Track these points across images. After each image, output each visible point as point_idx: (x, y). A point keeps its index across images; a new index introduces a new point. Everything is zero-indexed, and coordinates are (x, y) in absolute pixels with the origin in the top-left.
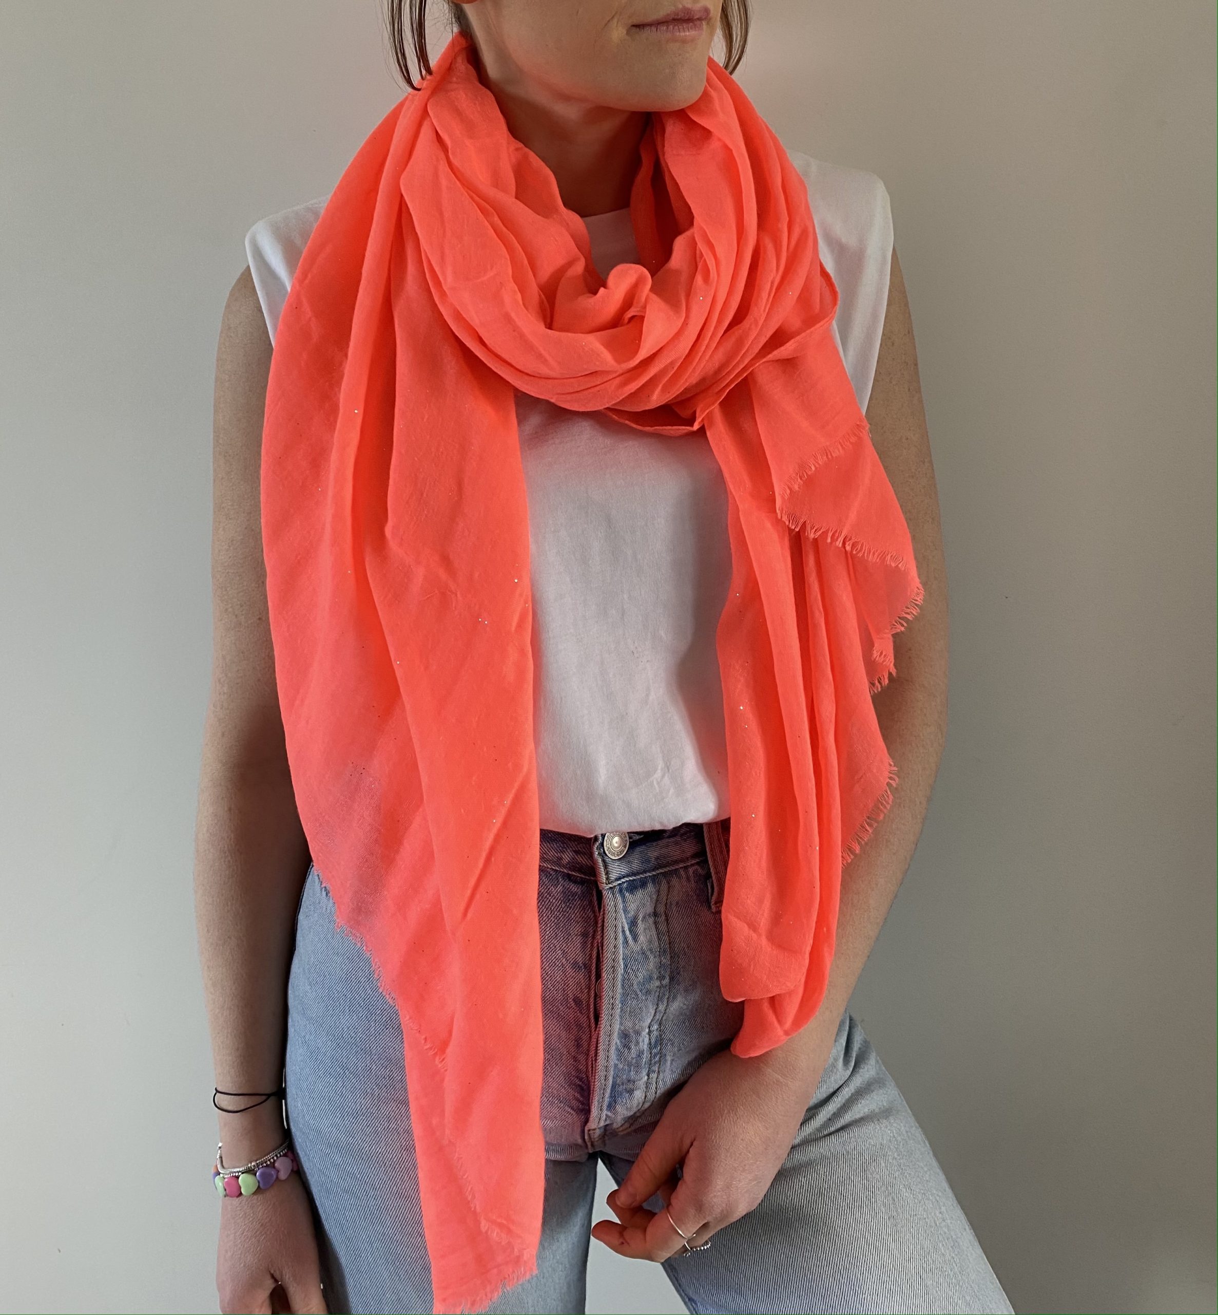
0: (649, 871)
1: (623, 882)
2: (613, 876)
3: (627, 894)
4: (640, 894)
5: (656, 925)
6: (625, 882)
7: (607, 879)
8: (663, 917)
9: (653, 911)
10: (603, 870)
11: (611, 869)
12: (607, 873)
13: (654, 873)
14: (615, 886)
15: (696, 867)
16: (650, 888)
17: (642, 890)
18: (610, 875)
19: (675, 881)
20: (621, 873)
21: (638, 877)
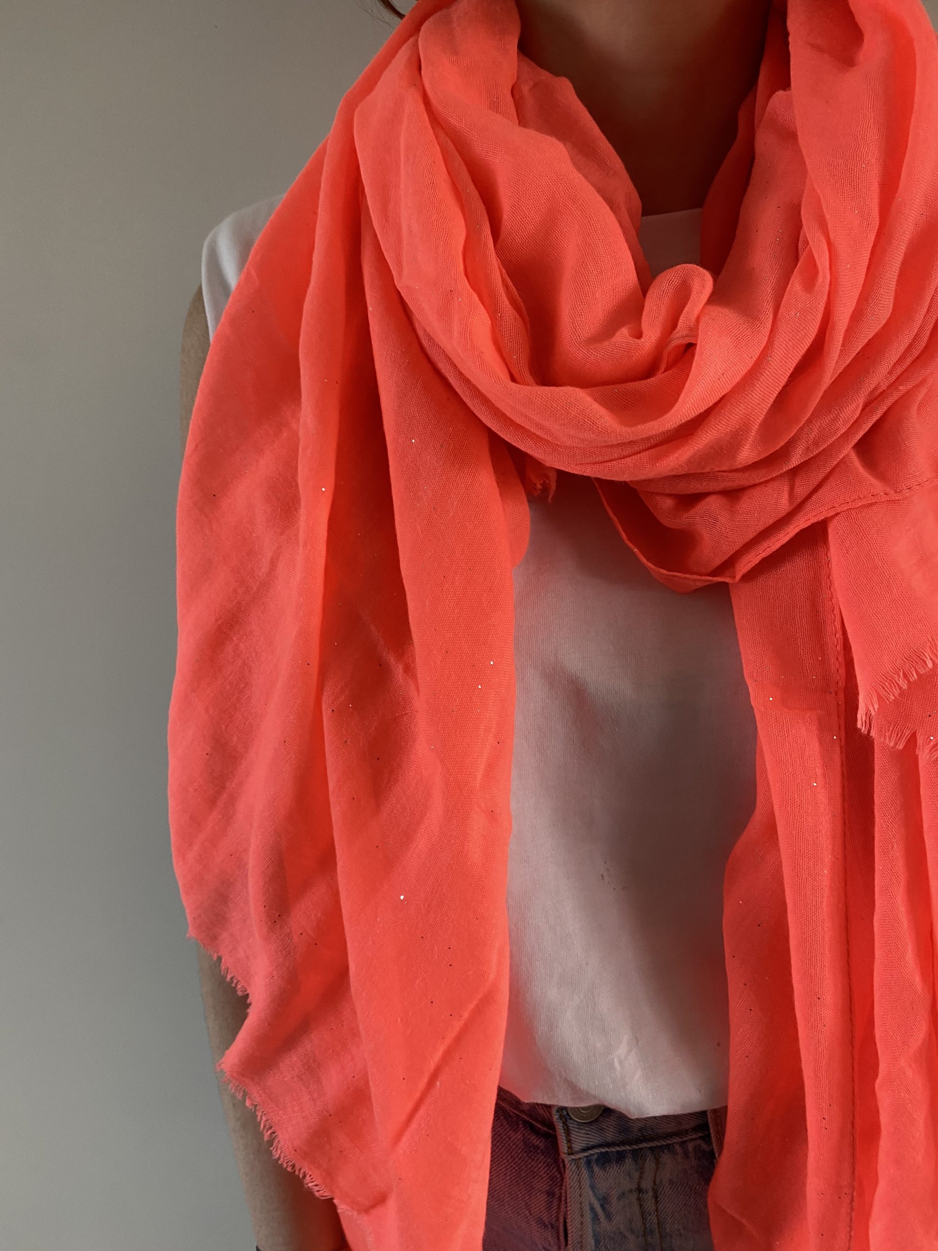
0: (630, 1144)
1: (591, 1154)
2: (577, 1147)
3: (596, 1169)
4: (614, 1170)
5: (640, 1202)
6: (594, 1154)
7: (570, 1148)
8: (651, 1194)
9: (637, 1186)
10: (564, 1138)
11: (575, 1138)
12: (569, 1141)
13: (636, 1147)
14: (580, 1159)
15: (699, 1142)
16: (629, 1162)
17: (617, 1166)
18: (573, 1145)
19: (666, 1158)
20: (588, 1143)
21: (613, 1149)
